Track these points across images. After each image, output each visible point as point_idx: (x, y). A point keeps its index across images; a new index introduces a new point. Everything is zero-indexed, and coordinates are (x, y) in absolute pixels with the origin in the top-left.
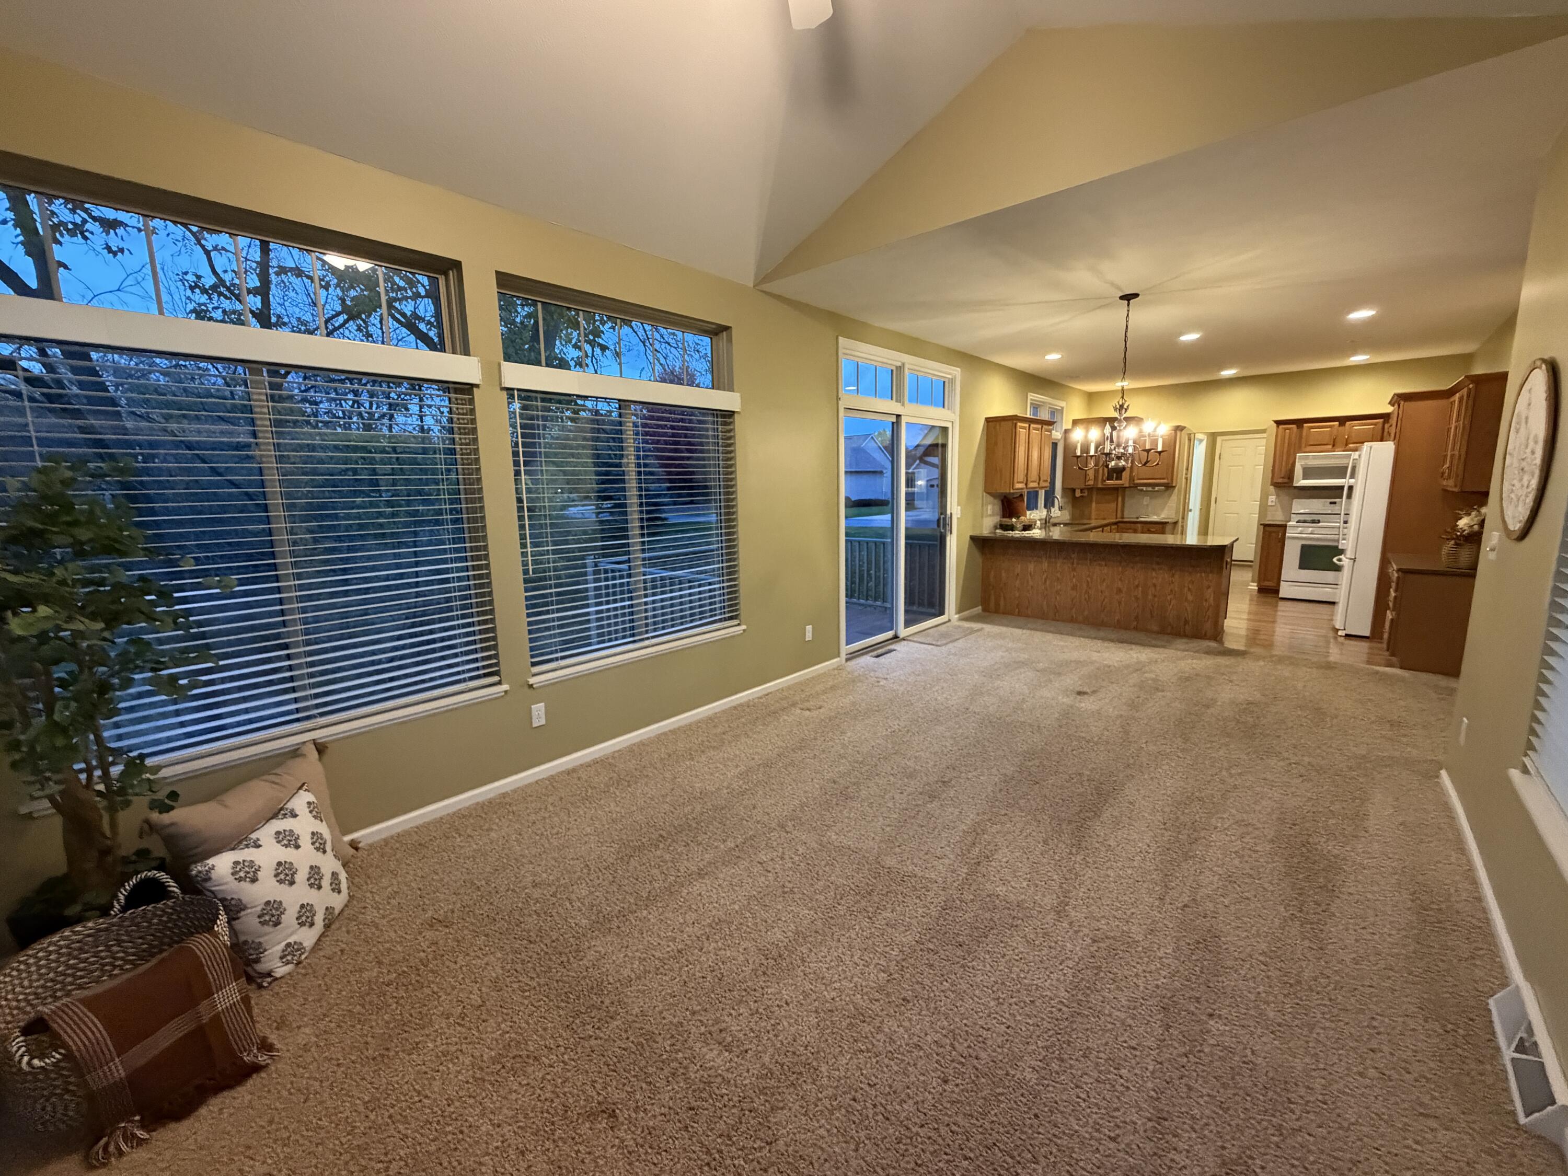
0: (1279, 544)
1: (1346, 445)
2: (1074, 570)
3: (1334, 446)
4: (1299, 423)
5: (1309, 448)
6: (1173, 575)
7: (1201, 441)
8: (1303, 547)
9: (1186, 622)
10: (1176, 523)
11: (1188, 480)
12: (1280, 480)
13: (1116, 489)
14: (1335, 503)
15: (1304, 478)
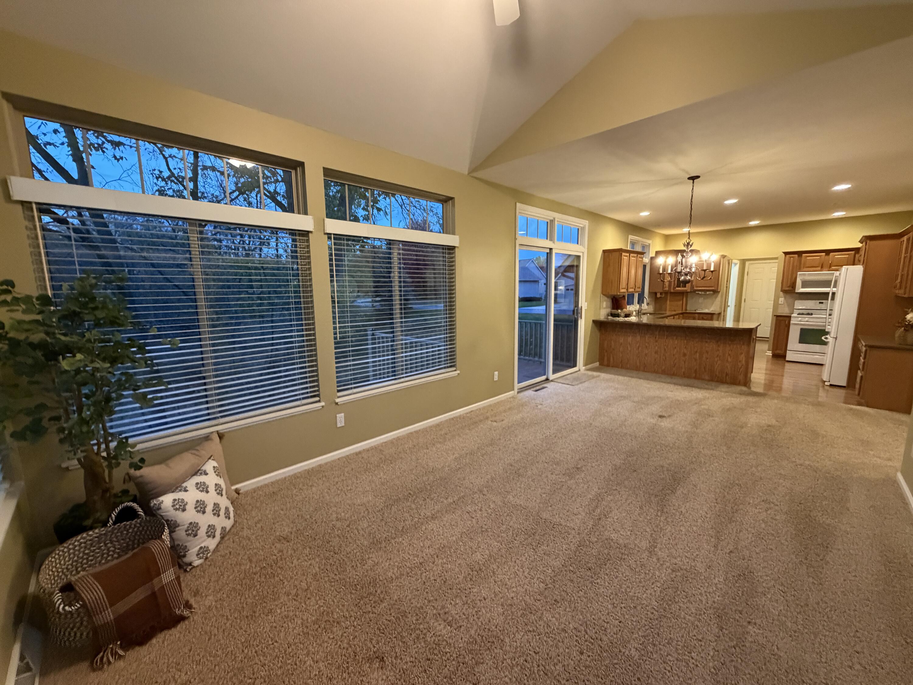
0: (786, 329)
1: (830, 267)
2: (656, 341)
3: (822, 267)
4: (800, 253)
5: (805, 269)
6: (719, 346)
7: (736, 264)
8: (802, 329)
9: (727, 374)
10: (719, 314)
11: (728, 288)
12: (787, 289)
13: (682, 293)
14: (822, 303)
15: (803, 287)
